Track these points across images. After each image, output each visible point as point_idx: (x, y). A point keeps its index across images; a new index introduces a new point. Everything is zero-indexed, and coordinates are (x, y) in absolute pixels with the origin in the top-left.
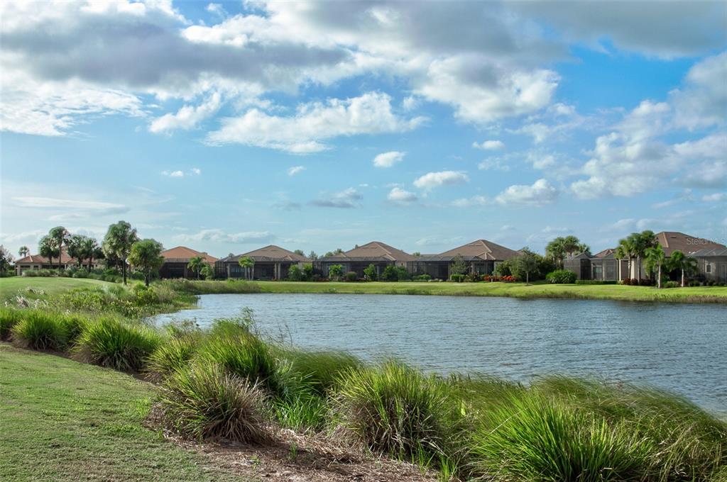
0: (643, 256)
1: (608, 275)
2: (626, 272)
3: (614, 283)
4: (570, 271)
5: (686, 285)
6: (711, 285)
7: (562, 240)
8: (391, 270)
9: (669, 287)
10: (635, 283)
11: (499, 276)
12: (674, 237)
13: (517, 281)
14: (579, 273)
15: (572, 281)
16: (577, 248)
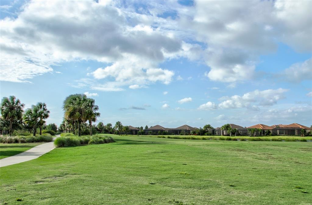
0: (227, 129)
1: (218, 134)
2: (223, 133)
3: (220, 135)
4: (210, 133)
5: (236, 136)
6: (241, 136)
7: (207, 125)
8: (164, 132)
9: (233, 136)
10: (225, 135)
11: (192, 134)
12: (232, 125)
13: (198, 135)
14: (212, 133)
15: (211, 135)
16: (210, 127)
